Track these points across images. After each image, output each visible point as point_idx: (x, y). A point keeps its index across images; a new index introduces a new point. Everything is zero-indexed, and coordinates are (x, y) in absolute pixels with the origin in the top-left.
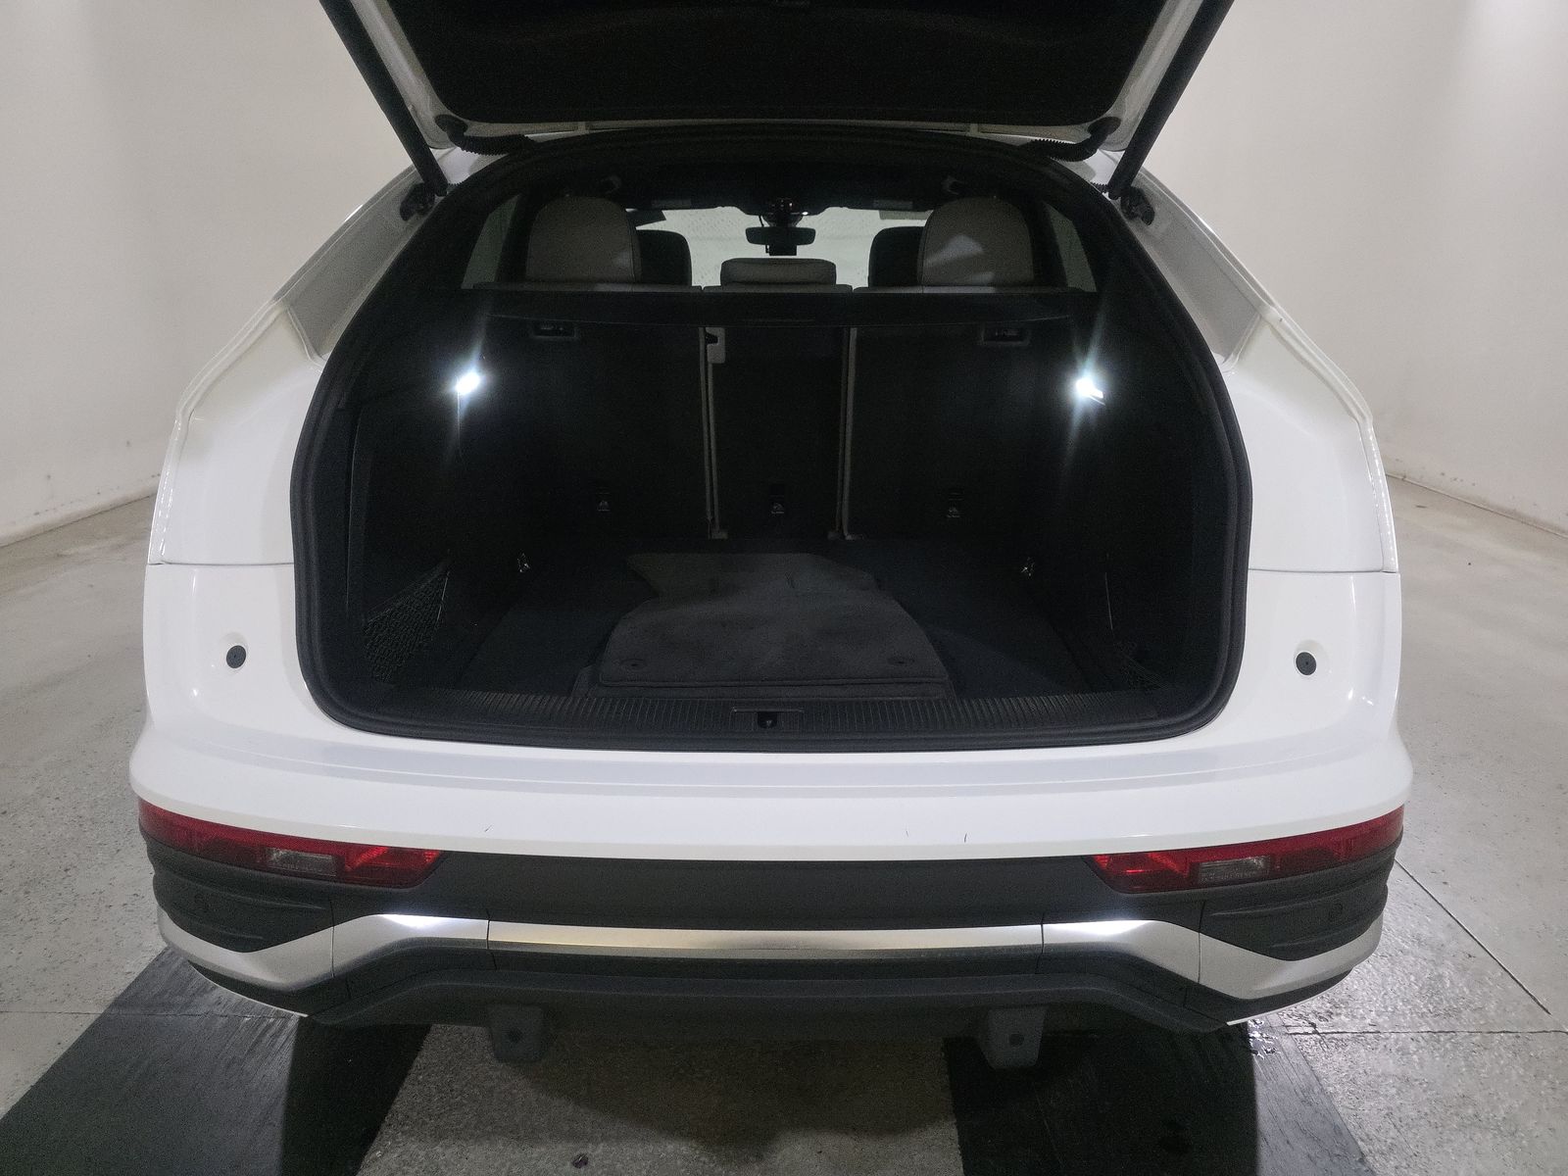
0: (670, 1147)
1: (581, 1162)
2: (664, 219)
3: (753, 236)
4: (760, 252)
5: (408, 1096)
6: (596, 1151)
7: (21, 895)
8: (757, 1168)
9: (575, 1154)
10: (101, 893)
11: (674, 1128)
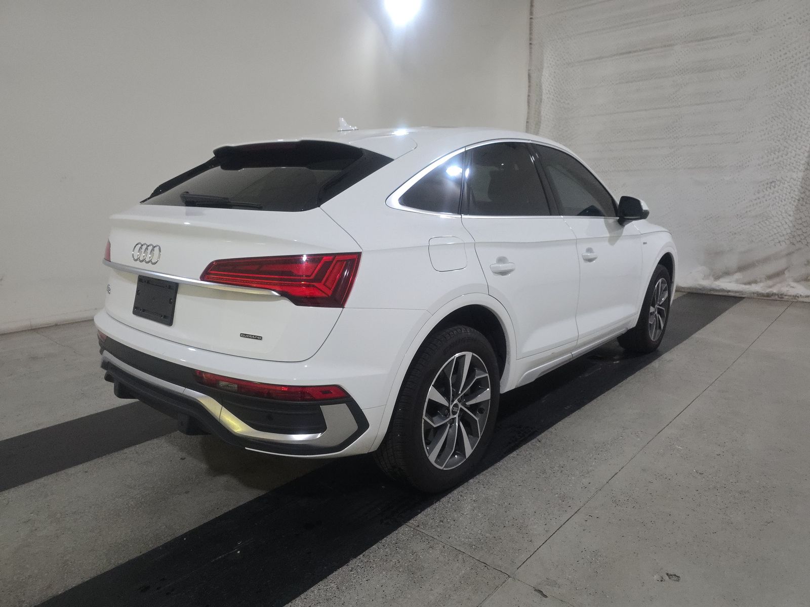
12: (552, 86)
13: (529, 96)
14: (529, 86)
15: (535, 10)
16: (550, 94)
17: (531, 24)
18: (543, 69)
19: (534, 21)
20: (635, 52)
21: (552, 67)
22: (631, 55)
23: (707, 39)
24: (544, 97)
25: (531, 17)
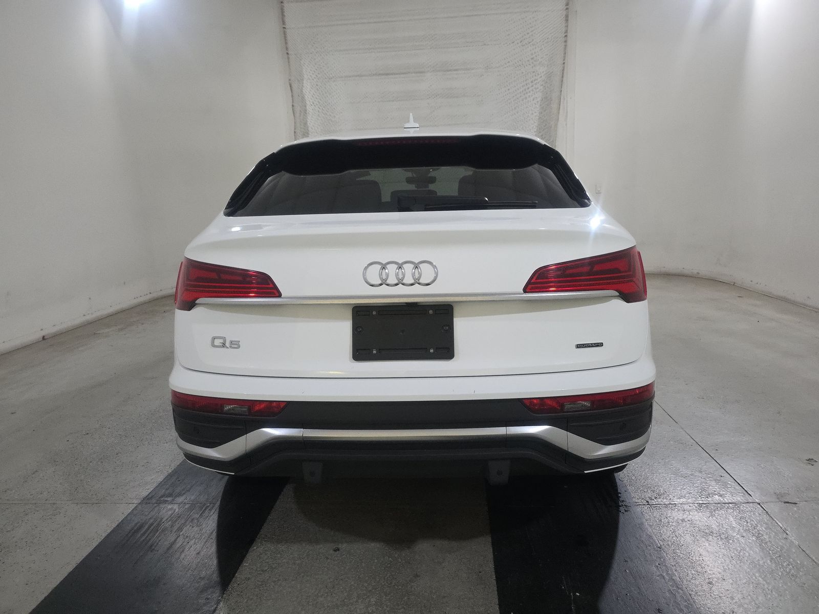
0: (373, 544)
1: (337, 550)
2: (370, 175)
3: (409, 181)
4: (412, 187)
5: (265, 530)
6: (343, 546)
7: (99, 463)
8: (408, 551)
9: (335, 547)
10: (133, 462)
11: (374, 539)
12: (316, 98)
13: (293, 106)
14: (292, 96)
15: (287, 20)
16: (315, 106)
17: (285, 33)
18: (303, 80)
19: (288, 31)
20: (392, 74)
21: (313, 80)
22: (389, 76)
23: (450, 70)
24: (309, 109)
25: (284, 26)
